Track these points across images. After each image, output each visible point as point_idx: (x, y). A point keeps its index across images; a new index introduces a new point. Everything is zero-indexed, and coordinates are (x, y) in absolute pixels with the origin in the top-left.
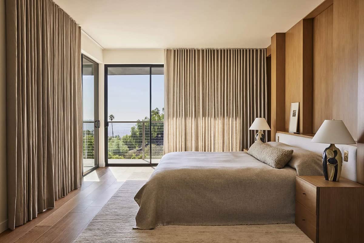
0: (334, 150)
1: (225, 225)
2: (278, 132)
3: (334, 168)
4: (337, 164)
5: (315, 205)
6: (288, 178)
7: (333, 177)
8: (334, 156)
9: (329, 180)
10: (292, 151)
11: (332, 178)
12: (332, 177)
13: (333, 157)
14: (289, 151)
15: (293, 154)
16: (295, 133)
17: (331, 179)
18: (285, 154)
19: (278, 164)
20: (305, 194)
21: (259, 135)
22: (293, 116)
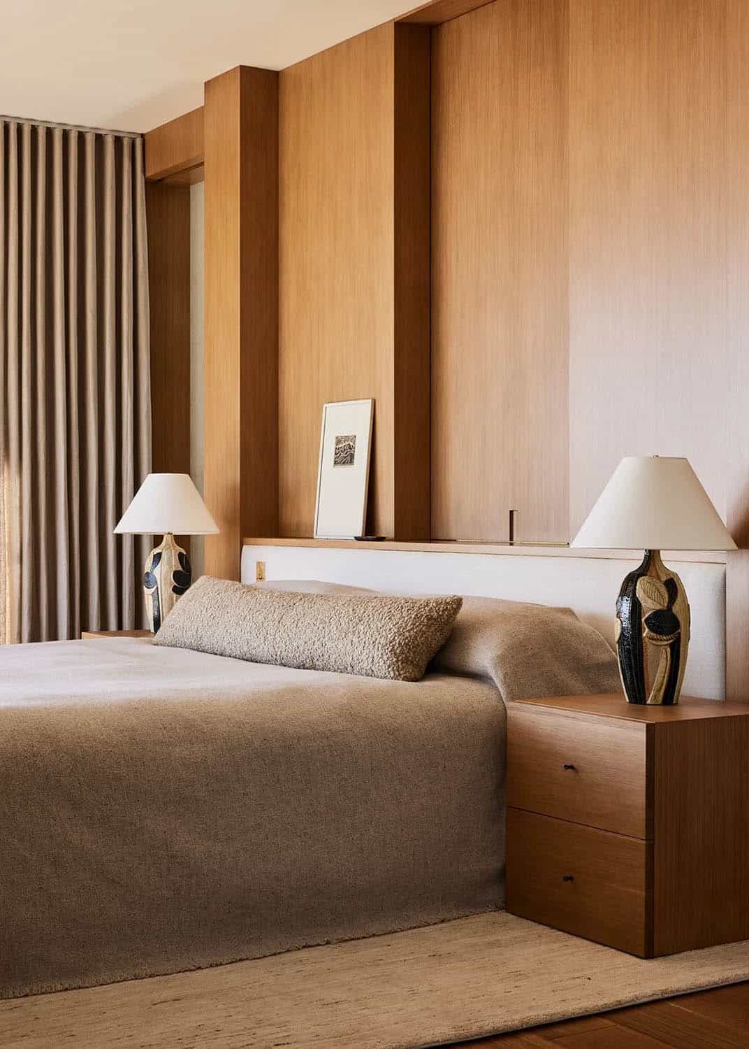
0: (664, 579)
1: (241, 960)
2: (247, 540)
3: (669, 650)
4: (679, 634)
5: (641, 800)
6: (467, 715)
7: (664, 688)
8: (669, 603)
9: (648, 702)
10: (458, 602)
11: (659, 690)
12: (661, 688)
13: (666, 605)
14: (448, 603)
15: (463, 614)
16: (357, 539)
17: (655, 696)
18: (429, 618)
19: (406, 661)
20: (572, 767)
21: (164, 556)
22: (336, 463)
